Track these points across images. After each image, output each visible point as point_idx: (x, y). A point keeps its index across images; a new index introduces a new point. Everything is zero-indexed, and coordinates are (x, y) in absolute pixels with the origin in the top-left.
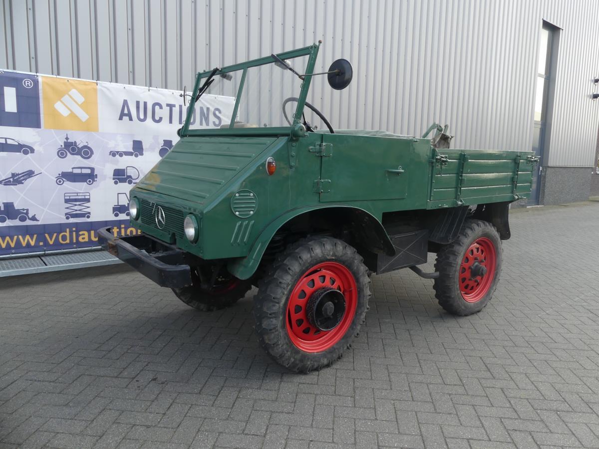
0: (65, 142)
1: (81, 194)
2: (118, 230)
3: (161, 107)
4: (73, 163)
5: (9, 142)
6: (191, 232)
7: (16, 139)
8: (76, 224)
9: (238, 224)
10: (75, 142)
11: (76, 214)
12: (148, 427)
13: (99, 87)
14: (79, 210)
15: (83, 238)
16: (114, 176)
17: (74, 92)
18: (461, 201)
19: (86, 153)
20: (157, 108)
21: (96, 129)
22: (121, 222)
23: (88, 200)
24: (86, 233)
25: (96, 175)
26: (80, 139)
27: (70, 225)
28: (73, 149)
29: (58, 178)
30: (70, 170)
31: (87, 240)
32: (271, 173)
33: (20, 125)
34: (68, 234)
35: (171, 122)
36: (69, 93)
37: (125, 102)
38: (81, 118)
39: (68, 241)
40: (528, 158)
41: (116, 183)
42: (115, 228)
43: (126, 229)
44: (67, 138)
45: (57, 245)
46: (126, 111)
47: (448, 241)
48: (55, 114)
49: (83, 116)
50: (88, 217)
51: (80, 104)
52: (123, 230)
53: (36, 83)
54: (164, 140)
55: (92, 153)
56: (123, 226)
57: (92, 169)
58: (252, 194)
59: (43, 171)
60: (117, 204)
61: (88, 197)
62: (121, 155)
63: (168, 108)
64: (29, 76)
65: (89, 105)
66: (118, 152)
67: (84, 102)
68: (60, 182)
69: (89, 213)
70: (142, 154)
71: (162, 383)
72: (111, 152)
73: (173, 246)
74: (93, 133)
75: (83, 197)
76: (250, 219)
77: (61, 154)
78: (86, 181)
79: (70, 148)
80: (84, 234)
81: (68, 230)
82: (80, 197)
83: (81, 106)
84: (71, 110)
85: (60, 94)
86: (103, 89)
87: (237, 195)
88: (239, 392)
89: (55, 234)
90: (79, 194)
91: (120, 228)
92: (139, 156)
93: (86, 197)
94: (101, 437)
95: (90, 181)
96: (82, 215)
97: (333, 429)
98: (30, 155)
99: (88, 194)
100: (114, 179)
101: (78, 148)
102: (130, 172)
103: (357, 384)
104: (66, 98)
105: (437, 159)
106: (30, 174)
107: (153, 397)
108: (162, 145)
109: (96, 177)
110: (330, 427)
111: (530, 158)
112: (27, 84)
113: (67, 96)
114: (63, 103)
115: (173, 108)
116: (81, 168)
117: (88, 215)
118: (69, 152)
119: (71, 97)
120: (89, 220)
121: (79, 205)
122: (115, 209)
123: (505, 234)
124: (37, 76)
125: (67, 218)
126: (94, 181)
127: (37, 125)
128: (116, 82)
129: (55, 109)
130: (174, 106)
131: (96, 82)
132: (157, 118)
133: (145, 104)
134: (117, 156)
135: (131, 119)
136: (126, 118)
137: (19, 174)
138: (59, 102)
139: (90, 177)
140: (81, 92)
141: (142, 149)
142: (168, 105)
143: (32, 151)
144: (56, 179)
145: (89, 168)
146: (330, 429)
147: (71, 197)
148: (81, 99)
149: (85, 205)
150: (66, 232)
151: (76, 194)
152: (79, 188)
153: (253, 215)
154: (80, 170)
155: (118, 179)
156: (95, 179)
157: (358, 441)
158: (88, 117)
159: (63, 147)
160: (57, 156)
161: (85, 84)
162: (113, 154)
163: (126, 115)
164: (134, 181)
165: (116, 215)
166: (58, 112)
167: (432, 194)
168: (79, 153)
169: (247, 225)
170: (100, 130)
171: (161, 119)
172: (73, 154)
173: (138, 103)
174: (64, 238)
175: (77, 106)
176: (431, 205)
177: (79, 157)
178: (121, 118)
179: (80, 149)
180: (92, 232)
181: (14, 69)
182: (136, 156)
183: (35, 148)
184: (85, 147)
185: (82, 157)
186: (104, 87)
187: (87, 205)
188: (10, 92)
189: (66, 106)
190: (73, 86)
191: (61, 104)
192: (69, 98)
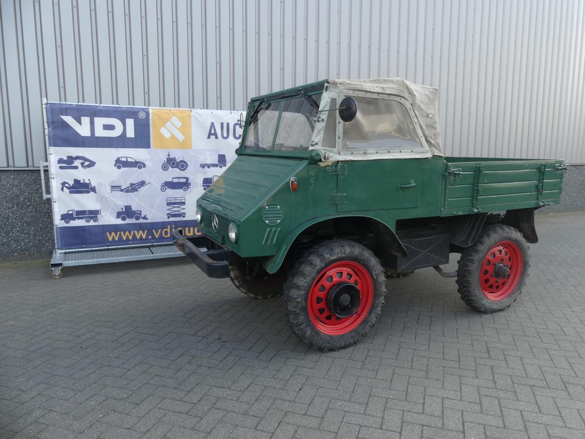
0: (167, 158)
1: (179, 199)
3: (240, 126)
4: (173, 174)
5: (129, 160)
6: (233, 235)
7: (134, 157)
8: (175, 222)
9: (268, 230)
10: (175, 158)
11: (175, 214)
12: (209, 368)
13: (192, 114)
14: (177, 211)
16: (203, 183)
17: (174, 119)
18: (478, 209)
19: (182, 166)
20: (237, 127)
21: (190, 147)
23: (184, 203)
25: (190, 183)
26: (178, 155)
27: (170, 223)
28: (173, 164)
29: (162, 186)
30: (171, 180)
32: (294, 190)
33: (136, 147)
34: (169, 230)
36: (171, 120)
37: (212, 124)
38: (179, 139)
39: (169, 236)
40: (556, 166)
41: (205, 189)
44: (169, 155)
45: (161, 238)
46: (213, 132)
47: (468, 245)
48: (161, 137)
49: (181, 137)
50: (184, 217)
51: (178, 127)
53: (148, 114)
55: (187, 166)
57: (187, 179)
58: (278, 207)
59: (151, 181)
61: (184, 201)
62: (209, 167)
64: (143, 110)
65: (185, 128)
66: (206, 164)
67: (181, 126)
68: (163, 189)
69: (185, 213)
70: (225, 165)
71: (224, 342)
72: (201, 164)
73: (223, 246)
74: (188, 150)
75: (180, 201)
76: (277, 226)
77: (165, 168)
78: (182, 188)
79: (171, 162)
81: (169, 227)
82: (178, 201)
83: (179, 129)
84: (171, 133)
85: (164, 121)
86: (195, 115)
87: (267, 207)
88: (278, 351)
89: (160, 230)
90: (177, 199)
92: (223, 167)
93: (182, 201)
94: (179, 370)
95: (185, 188)
96: (179, 215)
97: (339, 381)
98: (143, 169)
99: (184, 198)
100: (203, 186)
101: (177, 162)
103: (371, 353)
104: (168, 124)
105: (449, 173)
106: (143, 183)
107: (216, 350)
109: (190, 185)
110: (337, 380)
111: (558, 166)
112: (142, 115)
113: (169, 122)
116: (179, 178)
117: (183, 215)
118: (170, 166)
120: (184, 219)
121: (177, 207)
123: (532, 238)
124: (149, 109)
125: (169, 217)
126: (188, 188)
127: (147, 145)
128: (207, 108)
129: (160, 133)
131: (190, 109)
132: (237, 135)
133: (228, 124)
134: (206, 168)
135: (217, 138)
136: (213, 137)
137: (135, 184)
138: (163, 128)
139: (185, 185)
140: (180, 118)
141: (225, 161)
143: (144, 166)
144: (160, 187)
145: (185, 178)
146: (337, 381)
147: (172, 201)
148: (179, 124)
149: (181, 207)
150: (167, 228)
151: (175, 199)
152: (177, 194)
153: (280, 223)
154: (178, 179)
155: (207, 186)
157: (355, 390)
158: (184, 138)
159: (166, 162)
160: (162, 170)
161: (182, 112)
162: (203, 166)
163: (213, 134)
166: (163, 135)
167: (446, 203)
168: (177, 167)
169: (275, 231)
170: (193, 147)
171: (240, 136)
173: (222, 124)
174: (166, 233)
175: (176, 129)
176: (445, 213)
177: (177, 170)
178: (209, 137)
180: (187, 229)
181: (134, 105)
182: (221, 167)
183: (146, 164)
184: (182, 161)
185: (180, 169)
186: (197, 113)
187: (183, 207)
188: (130, 122)
189: (168, 130)
190: (174, 115)
191: (165, 129)
192: (170, 124)
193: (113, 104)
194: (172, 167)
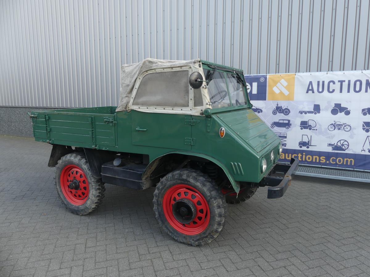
0: (276, 107)
1: (282, 134)
2: (301, 155)
3: (334, 83)
4: (280, 117)
10: (281, 107)
13: (296, 76)
15: (282, 157)
16: (301, 124)
17: (283, 81)
19: (286, 112)
20: (331, 84)
21: (293, 100)
22: (303, 151)
23: (286, 137)
24: (283, 154)
25: (291, 124)
26: (284, 105)
28: (280, 110)
29: (272, 125)
30: (278, 121)
31: (283, 158)
33: (258, 99)
35: (341, 91)
36: (280, 82)
37: (311, 83)
41: (302, 129)
42: (300, 154)
43: (306, 156)
44: (277, 105)
46: (310, 88)
48: (273, 93)
49: (286, 93)
50: (285, 146)
51: (285, 86)
52: (304, 156)
53: (266, 78)
54: (335, 104)
55: (290, 112)
56: (304, 154)
57: (289, 121)
60: (301, 141)
61: (286, 136)
62: (306, 113)
63: (340, 83)
64: (263, 76)
65: (290, 87)
66: (304, 112)
67: (287, 85)
68: (273, 127)
69: (286, 144)
70: (319, 112)
72: (300, 111)
74: (291, 101)
75: (283, 135)
77: (274, 113)
78: (285, 127)
79: (279, 110)
80: (282, 155)
82: (282, 135)
83: (286, 88)
84: (280, 90)
85: (275, 83)
86: (298, 77)
90: (281, 134)
91: (302, 155)
92: (317, 114)
93: (285, 135)
95: (287, 127)
96: (283, 145)
98: (260, 113)
99: (286, 134)
100: (300, 126)
102: (311, 123)
104: (278, 84)
108: (334, 107)
109: (291, 125)
112: (262, 80)
114: (277, 87)
115: (343, 83)
116: (283, 120)
118: (278, 112)
119: (281, 84)
120: (286, 148)
121: (281, 139)
122: (300, 143)
124: (267, 75)
126: (289, 127)
127: (264, 98)
128: (309, 71)
129: (273, 90)
130: (344, 81)
131: (295, 73)
132: (331, 90)
133: (323, 82)
134: (303, 114)
135: (313, 92)
136: (310, 92)
138: (275, 87)
139: (287, 125)
140: (286, 80)
141: (320, 109)
142: (339, 81)
143: (262, 111)
145: (288, 120)
148: (285, 84)
149: (284, 139)
151: (280, 134)
152: (282, 130)
154: (283, 121)
155: (303, 126)
156: (290, 126)
158: (289, 93)
159: (275, 109)
160: (272, 114)
162: (301, 112)
163: (310, 90)
164: (312, 128)
165: (301, 147)
166: (275, 92)
168: (283, 112)
170: (295, 100)
171: (334, 91)
172: (280, 113)
173: (319, 82)
175: (283, 87)
177: (282, 114)
178: (307, 92)
179: (283, 110)
180: (287, 155)
181: (259, 74)
182: (315, 114)
183: (262, 110)
184: (286, 109)
185: (284, 114)
186: (299, 76)
187: (285, 139)
188: (255, 85)
189: (278, 88)
190: (283, 78)
191: (276, 87)
192: (280, 84)
193: (248, 74)
194: (279, 113)
